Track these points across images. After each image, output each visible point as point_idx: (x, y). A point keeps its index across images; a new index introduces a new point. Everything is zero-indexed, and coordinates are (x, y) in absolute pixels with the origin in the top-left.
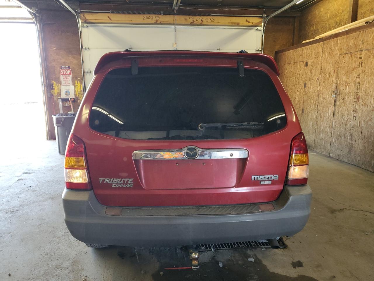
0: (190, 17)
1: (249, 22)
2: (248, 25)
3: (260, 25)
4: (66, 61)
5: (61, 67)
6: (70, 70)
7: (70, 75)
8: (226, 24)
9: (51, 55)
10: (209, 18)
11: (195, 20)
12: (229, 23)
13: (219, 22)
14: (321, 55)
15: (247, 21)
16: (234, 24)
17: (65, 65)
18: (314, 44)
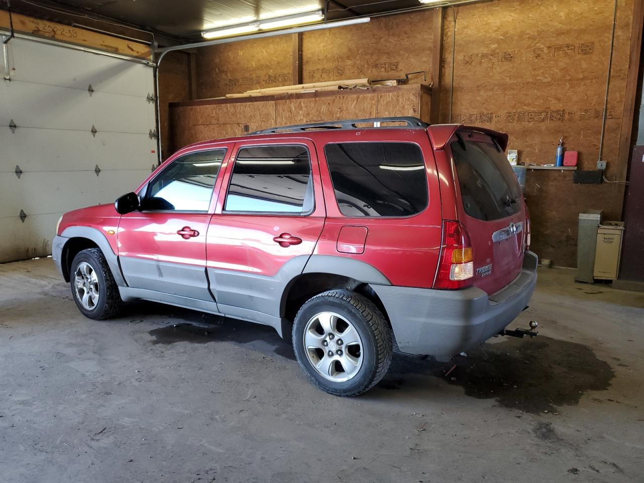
0: (32, 19)
1: (132, 50)
2: (131, 54)
3: (149, 58)
8: (97, 47)
10: (67, 28)
11: (41, 27)
12: (101, 45)
13: (85, 40)
14: (274, 119)
15: (129, 47)
16: (110, 49)
18: (258, 102)
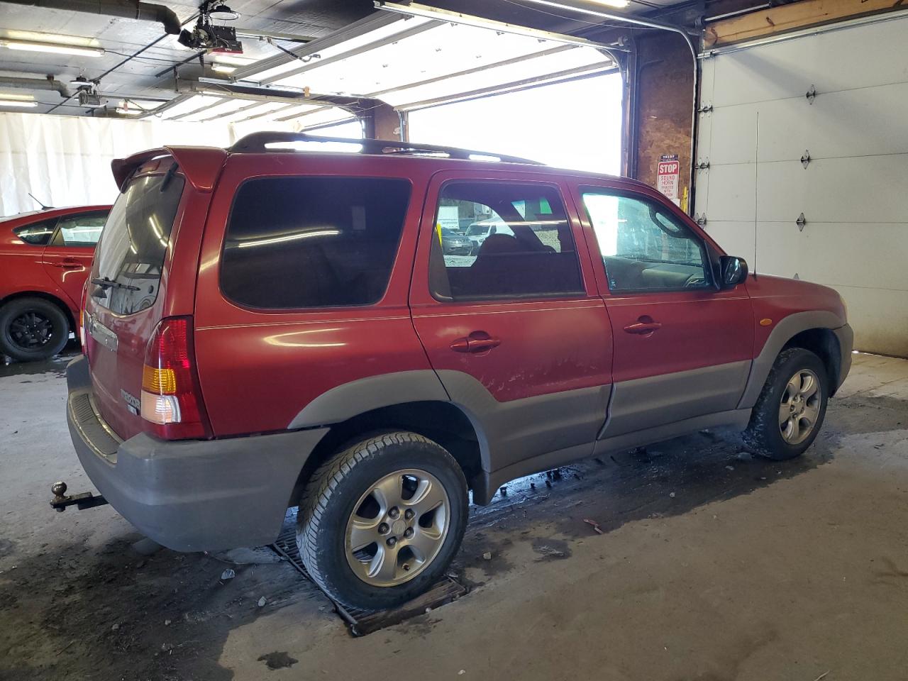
4: (673, 144)
5: (662, 158)
6: (676, 163)
7: (676, 176)
9: (647, 132)
17: (670, 153)
